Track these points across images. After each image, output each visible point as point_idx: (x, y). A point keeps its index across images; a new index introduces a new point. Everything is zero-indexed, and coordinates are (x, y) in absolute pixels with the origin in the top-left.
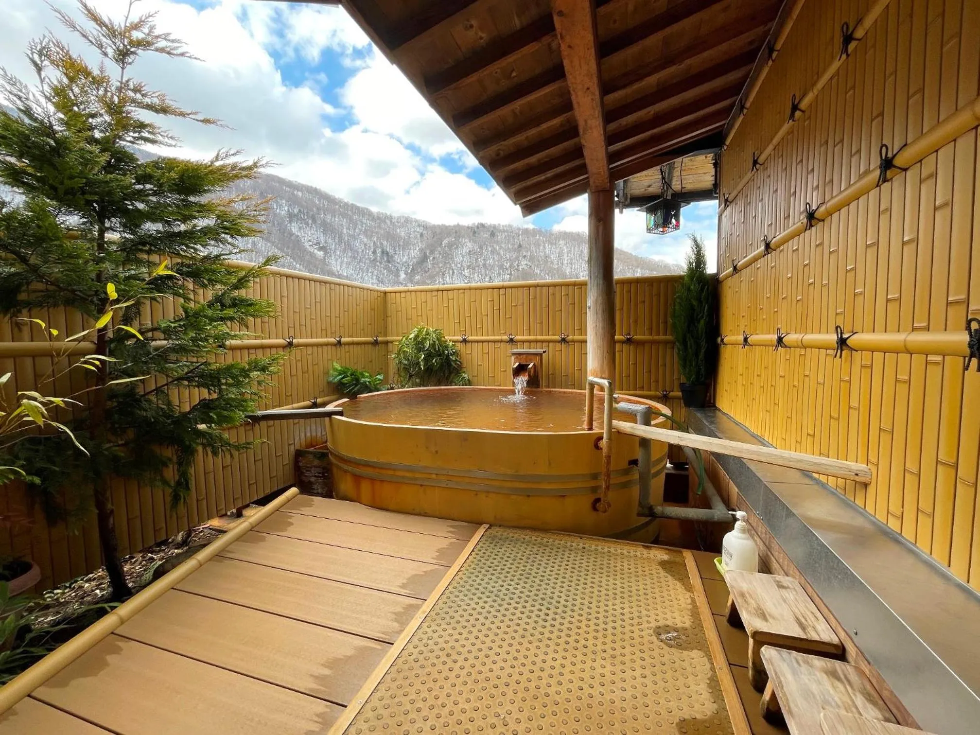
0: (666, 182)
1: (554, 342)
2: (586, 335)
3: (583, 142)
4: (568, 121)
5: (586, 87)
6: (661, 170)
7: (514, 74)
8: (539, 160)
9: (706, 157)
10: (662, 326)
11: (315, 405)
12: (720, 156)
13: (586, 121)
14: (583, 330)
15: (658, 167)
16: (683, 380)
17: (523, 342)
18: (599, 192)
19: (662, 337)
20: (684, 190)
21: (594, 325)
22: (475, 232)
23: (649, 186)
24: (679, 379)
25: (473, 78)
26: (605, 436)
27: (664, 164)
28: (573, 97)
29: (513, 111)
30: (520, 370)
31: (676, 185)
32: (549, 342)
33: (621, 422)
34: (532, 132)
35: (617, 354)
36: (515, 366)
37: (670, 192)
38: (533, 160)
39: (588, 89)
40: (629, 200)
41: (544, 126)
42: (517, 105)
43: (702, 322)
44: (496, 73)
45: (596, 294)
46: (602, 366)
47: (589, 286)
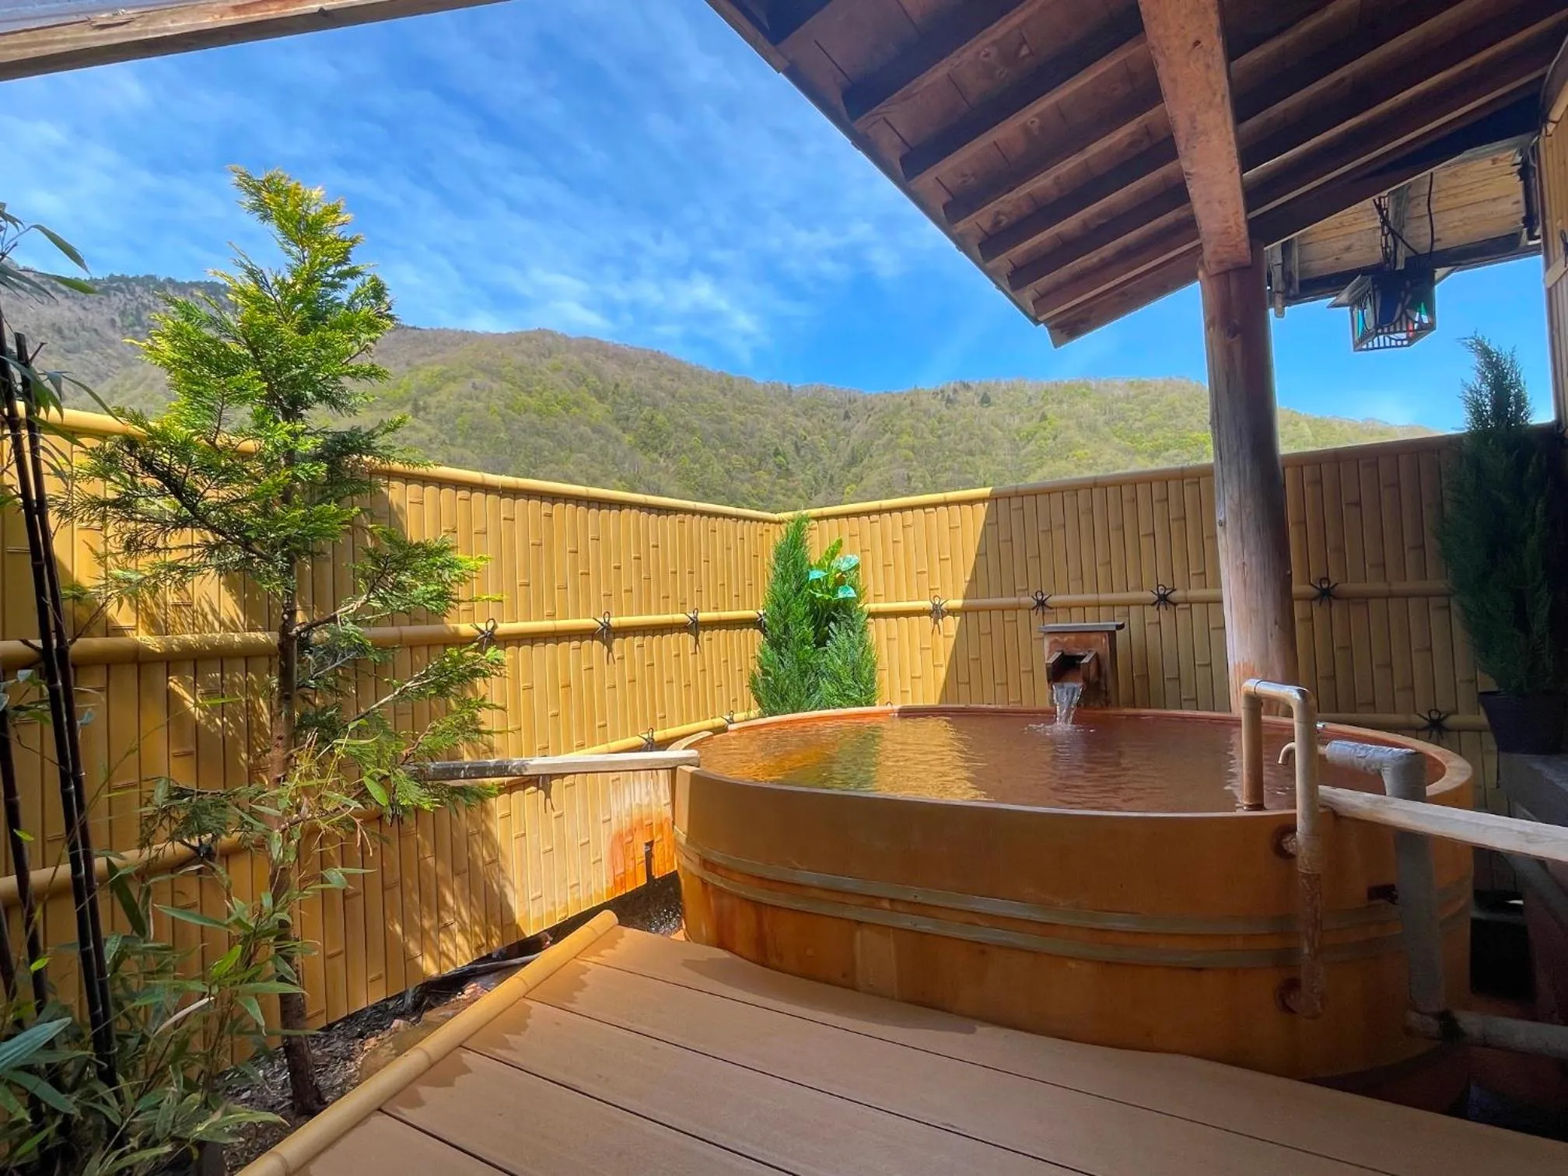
0: (1391, 230)
1: (1142, 604)
2: (1218, 585)
3: (1185, 165)
4: (1148, 132)
5: (1191, 41)
6: (1379, 207)
7: (1024, 51)
8: (1085, 224)
9: (1494, 161)
10: (1410, 558)
11: (653, 745)
12: (1535, 150)
13: (1192, 118)
14: (1209, 575)
15: (1368, 203)
16: (1489, 684)
17: (1069, 607)
18: (1226, 273)
19: (1411, 584)
20: (1438, 247)
21: (1239, 562)
22: (949, 401)
23: (1348, 249)
24: (1473, 681)
25: (939, 73)
26: (1300, 824)
27: (1385, 193)
28: (1161, 71)
29: (1026, 130)
30: (1063, 668)
31: (1419, 236)
32: (1128, 604)
33: (1339, 791)
34: (1068, 166)
35: (1300, 629)
36: (1051, 661)
37: (1402, 253)
38: (1070, 225)
39: (1197, 43)
40: (1297, 286)
41: (1095, 148)
42: (1031, 115)
43: (1532, 541)
44: (987, 55)
45: (1236, 495)
46: (1265, 655)
47: (1218, 474)
